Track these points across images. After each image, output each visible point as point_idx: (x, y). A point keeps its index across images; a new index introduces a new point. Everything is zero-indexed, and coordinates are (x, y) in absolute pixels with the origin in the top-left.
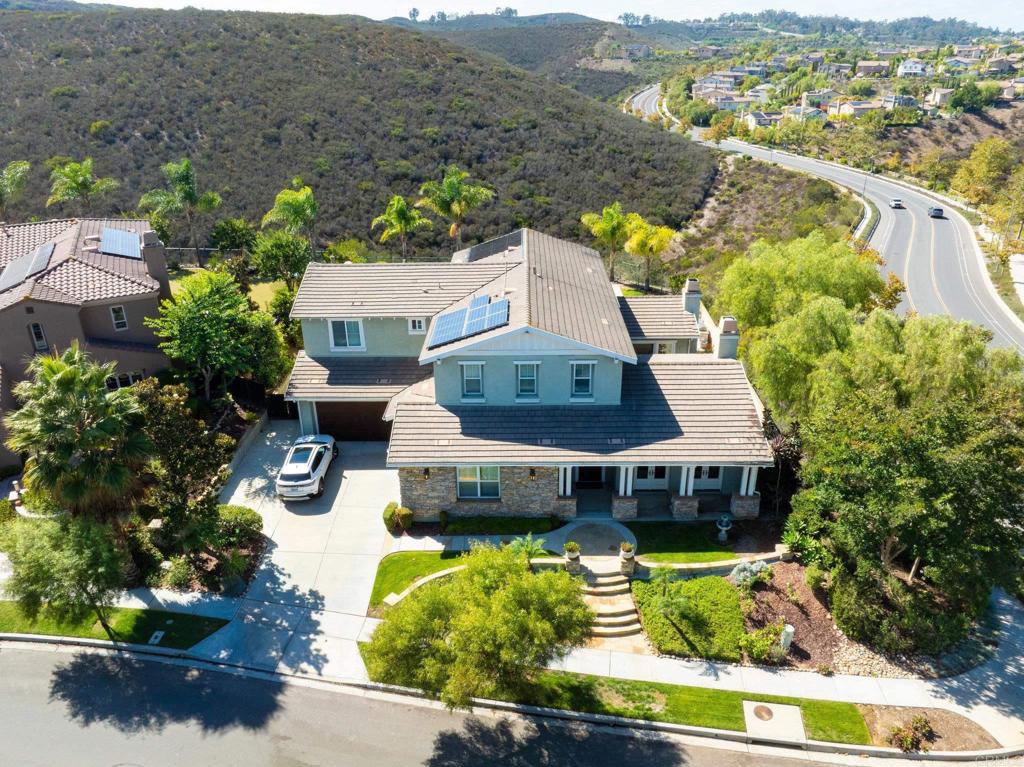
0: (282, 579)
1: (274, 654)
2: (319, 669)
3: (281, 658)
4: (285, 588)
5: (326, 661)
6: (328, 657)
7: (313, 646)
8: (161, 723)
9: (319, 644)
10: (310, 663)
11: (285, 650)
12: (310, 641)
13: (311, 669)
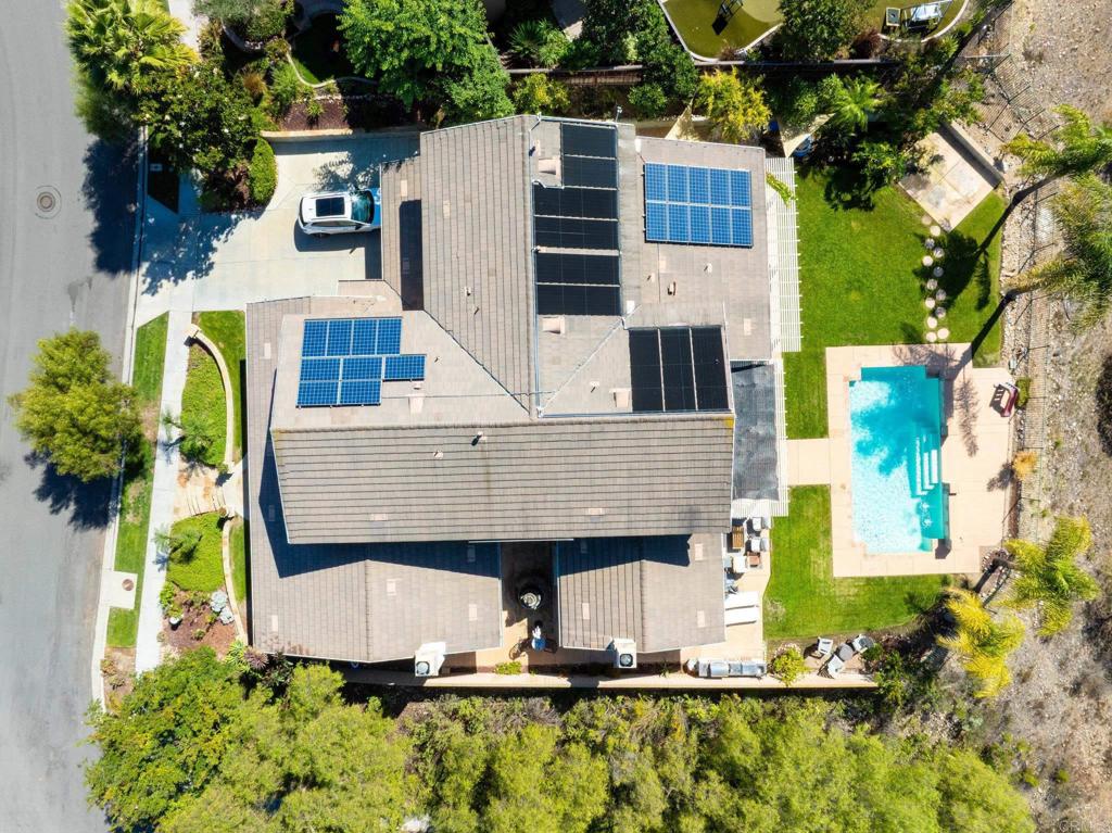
0: (222, 237)
1: (155, 256)
2: (148, 290)
3: (152, 262)
4: (215, 243)
5: (153, 295)
6: (156, 295)
7: (164, 281)
8: (92, 206)
9: (166, 285)
10: (151, 284)
11: (160, 262)
12: (168, 278)
13: (146, 285)
